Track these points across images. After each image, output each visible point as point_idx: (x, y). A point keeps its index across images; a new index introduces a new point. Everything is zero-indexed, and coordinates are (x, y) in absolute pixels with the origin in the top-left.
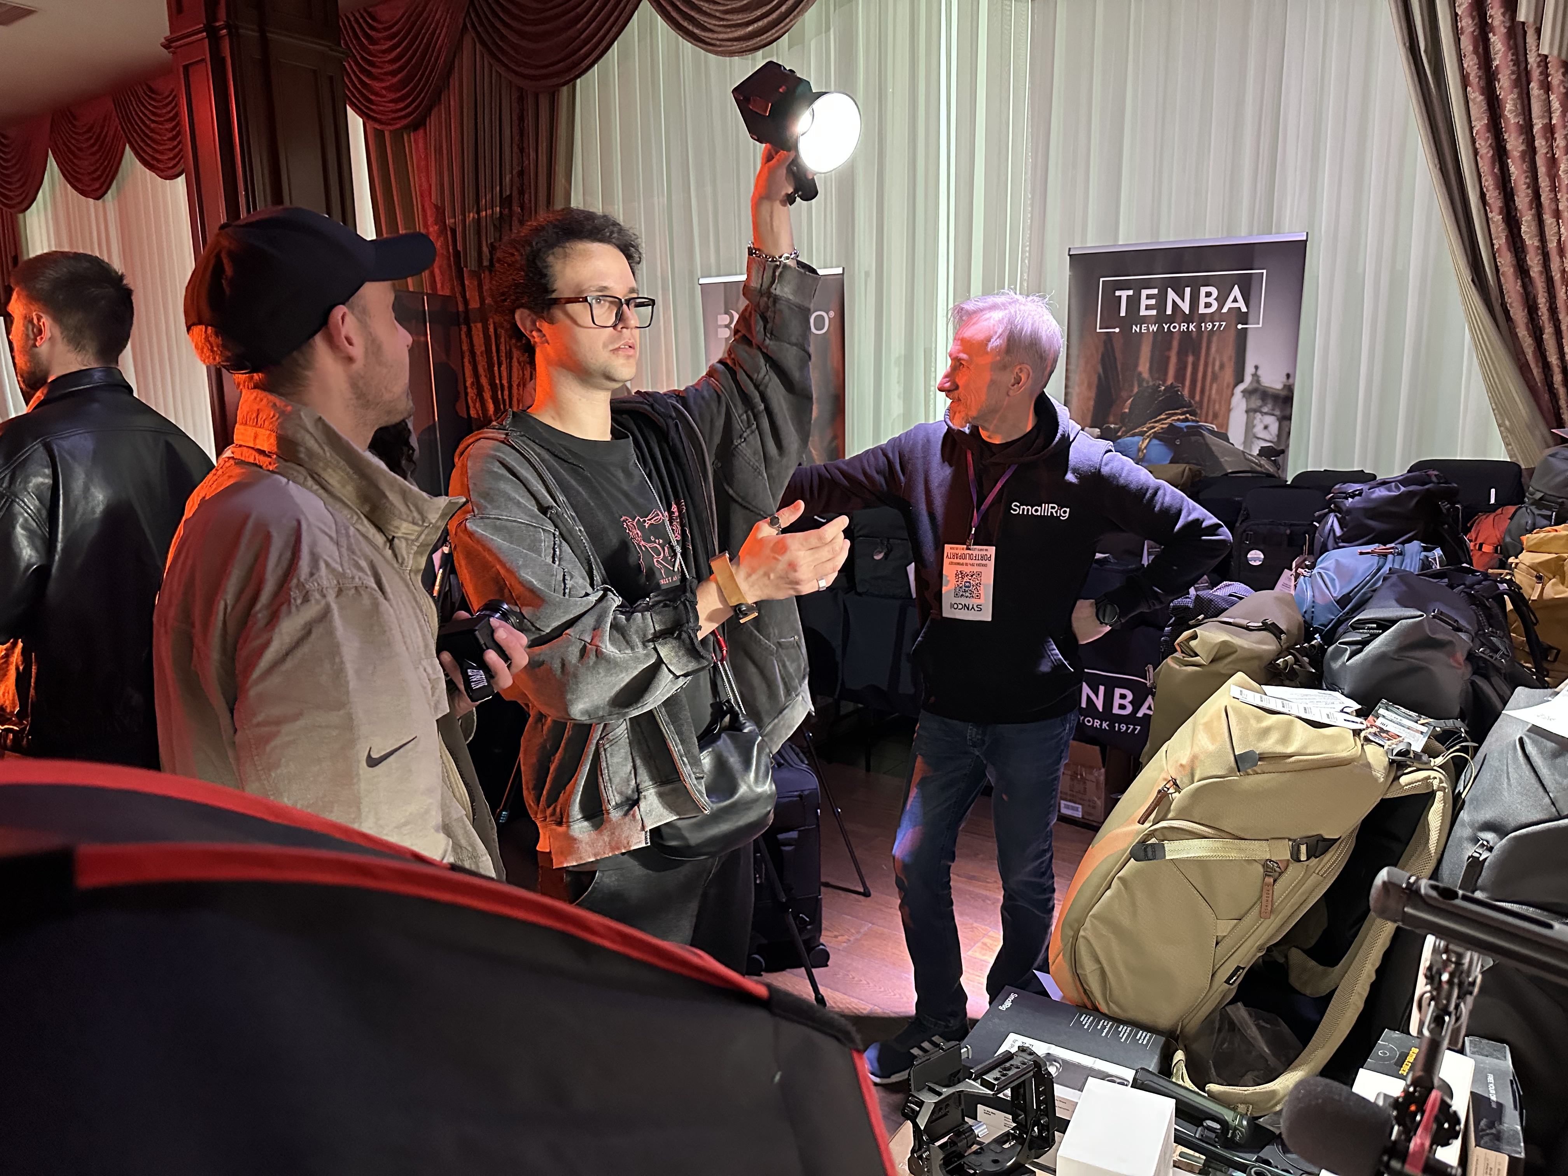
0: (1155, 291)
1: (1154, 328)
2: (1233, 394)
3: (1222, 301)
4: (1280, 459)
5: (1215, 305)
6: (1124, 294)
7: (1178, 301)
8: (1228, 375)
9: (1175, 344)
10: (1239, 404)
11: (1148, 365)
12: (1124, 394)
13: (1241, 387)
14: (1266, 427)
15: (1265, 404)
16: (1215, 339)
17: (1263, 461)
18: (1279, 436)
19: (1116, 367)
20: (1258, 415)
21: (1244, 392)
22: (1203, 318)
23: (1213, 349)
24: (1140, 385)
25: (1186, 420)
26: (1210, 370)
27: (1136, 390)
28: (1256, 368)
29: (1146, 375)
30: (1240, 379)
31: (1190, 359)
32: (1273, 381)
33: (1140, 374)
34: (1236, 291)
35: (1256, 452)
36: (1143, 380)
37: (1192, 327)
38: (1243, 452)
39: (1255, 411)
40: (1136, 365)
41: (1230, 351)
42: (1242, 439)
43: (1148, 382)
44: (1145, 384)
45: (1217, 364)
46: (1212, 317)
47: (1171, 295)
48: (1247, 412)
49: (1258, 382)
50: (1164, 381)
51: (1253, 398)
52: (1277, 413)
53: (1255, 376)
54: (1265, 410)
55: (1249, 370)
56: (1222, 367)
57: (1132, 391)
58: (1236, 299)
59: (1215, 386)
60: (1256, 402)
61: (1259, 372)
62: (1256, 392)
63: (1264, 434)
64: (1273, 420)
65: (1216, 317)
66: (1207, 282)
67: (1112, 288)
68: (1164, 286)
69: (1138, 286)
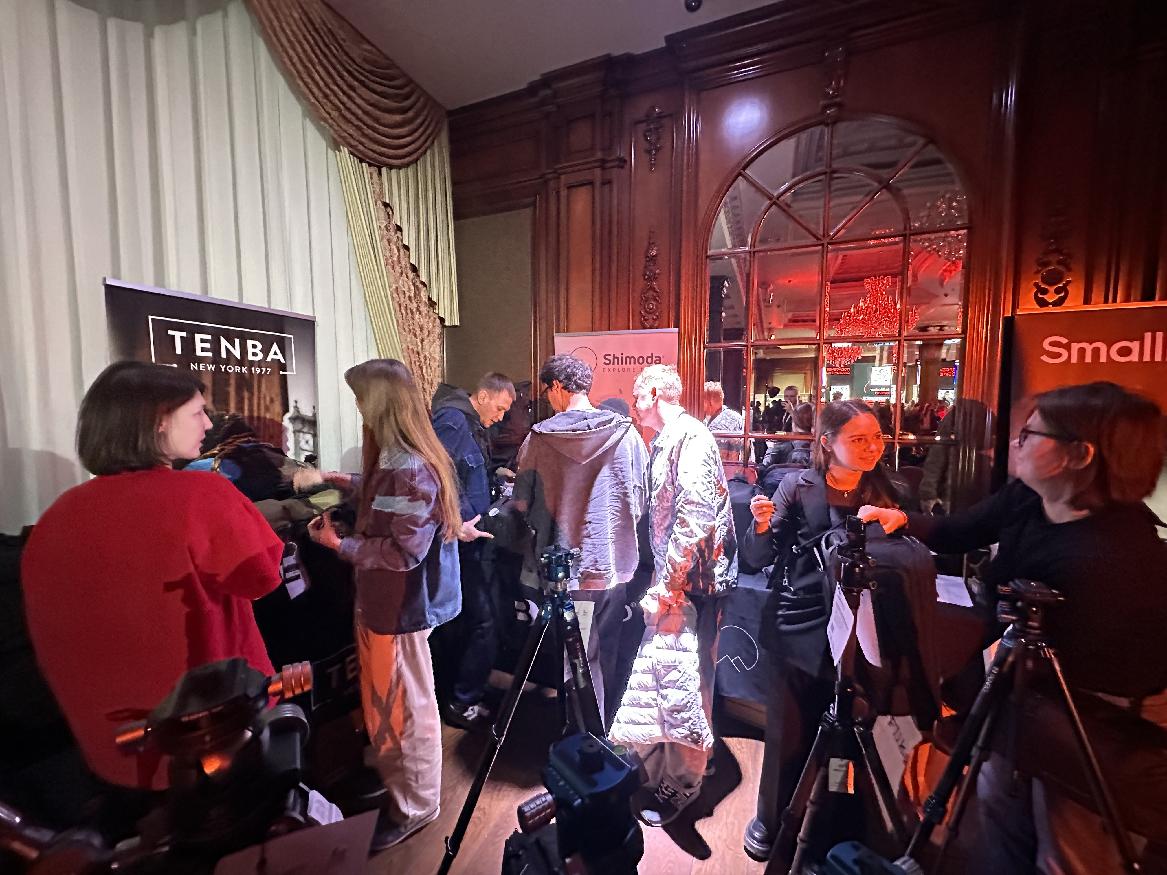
0: (209, 337)
1: (212, 367)
2: (282, 420)
3: (266, 351)
5: (260, 356)
6: (178, 335)
7: (230, 348)
8: (277, 407)
9: (233, 382)
10: (288, 427)
13: (288, 415)
14: (307, 442)
15: (304, 427)
16: (263, 381)
18: (314, 447)
20: (301, 434)
21: (291, 418)
22: (252, 364)
23: (263, 388)
25: (249, 442)
26: (262, 402)
28: (296, 402)
30: (286, 410)
31: (246, 395)
32: (306, 411)
34: (275, 347)
37: (244, 370)
39: (300, 431)
41: (276, 390)
42: (292, 450)
45: (268, 399)
46: (259, 364)
47: (224, 342)
48: (294, 432)
49: (298, 411)
50: (228, 411)
51: (297, 422)
52: (312, 432)
53: (296, 407)
54: (305, 430)
55: (292, 405)
56: (272, 401)
58: (275, 353)
59: (268, 411)
60: (299, 426)
61: (298, 405)
62: (298, 418)
63: (306, 447)
64: (309, 437)
65: (263, 364)
66: (253, 337)
67: (162, 328)
68: (217, 334)
69: (194, 330)
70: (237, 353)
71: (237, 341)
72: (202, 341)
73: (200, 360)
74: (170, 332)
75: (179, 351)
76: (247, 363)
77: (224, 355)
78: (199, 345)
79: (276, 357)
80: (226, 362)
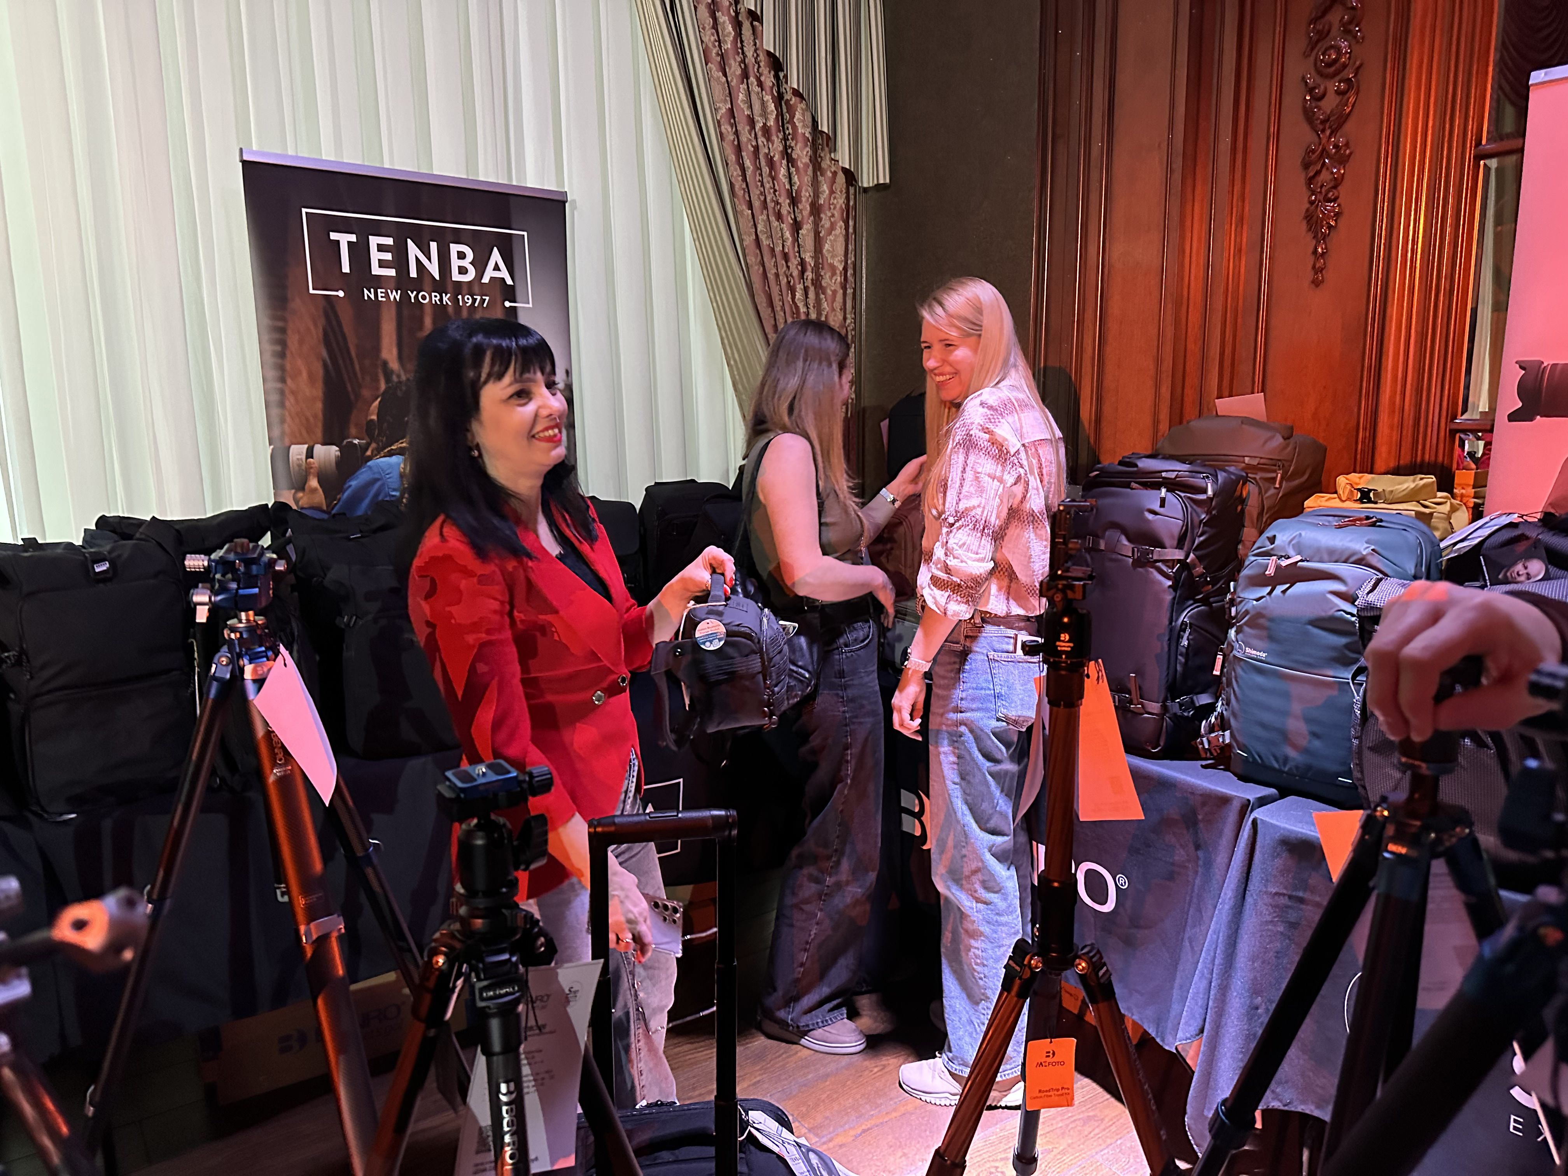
0: (389, 241)
1: (395, 295)
3: (480, 264)
5: (472, 272)
6: (344, 239)
7: (423, 259)
9: (428, 321)
11: (395, 351)
12: (366, 393)
19: (349, 353)
22: (458, 287)
24: (388, 380)
27: (383, 386)
29: (394, 365)
33: (385, 364)
34: (497, 256)
36: (392, 372)
40: (377, 349)
43: (399, 376)
44: (395, 378)
46: (470, 288)
47: (413, 250)
57: (378, 389)
58: (497, 267)
65: (476, 289)
66: (458, 237)
67: (321, 230)
68: (401, 234)
69: (365, 230)
70: (434, 268)
71: (434, 246)
72: (381, 248)
73: (378, 282)
74: (334, 236)
75: (346, 269)
76: (450, 287)
77: (413, 274)
78: (375, 256)
79: (497, 274)
80: (418, 284)
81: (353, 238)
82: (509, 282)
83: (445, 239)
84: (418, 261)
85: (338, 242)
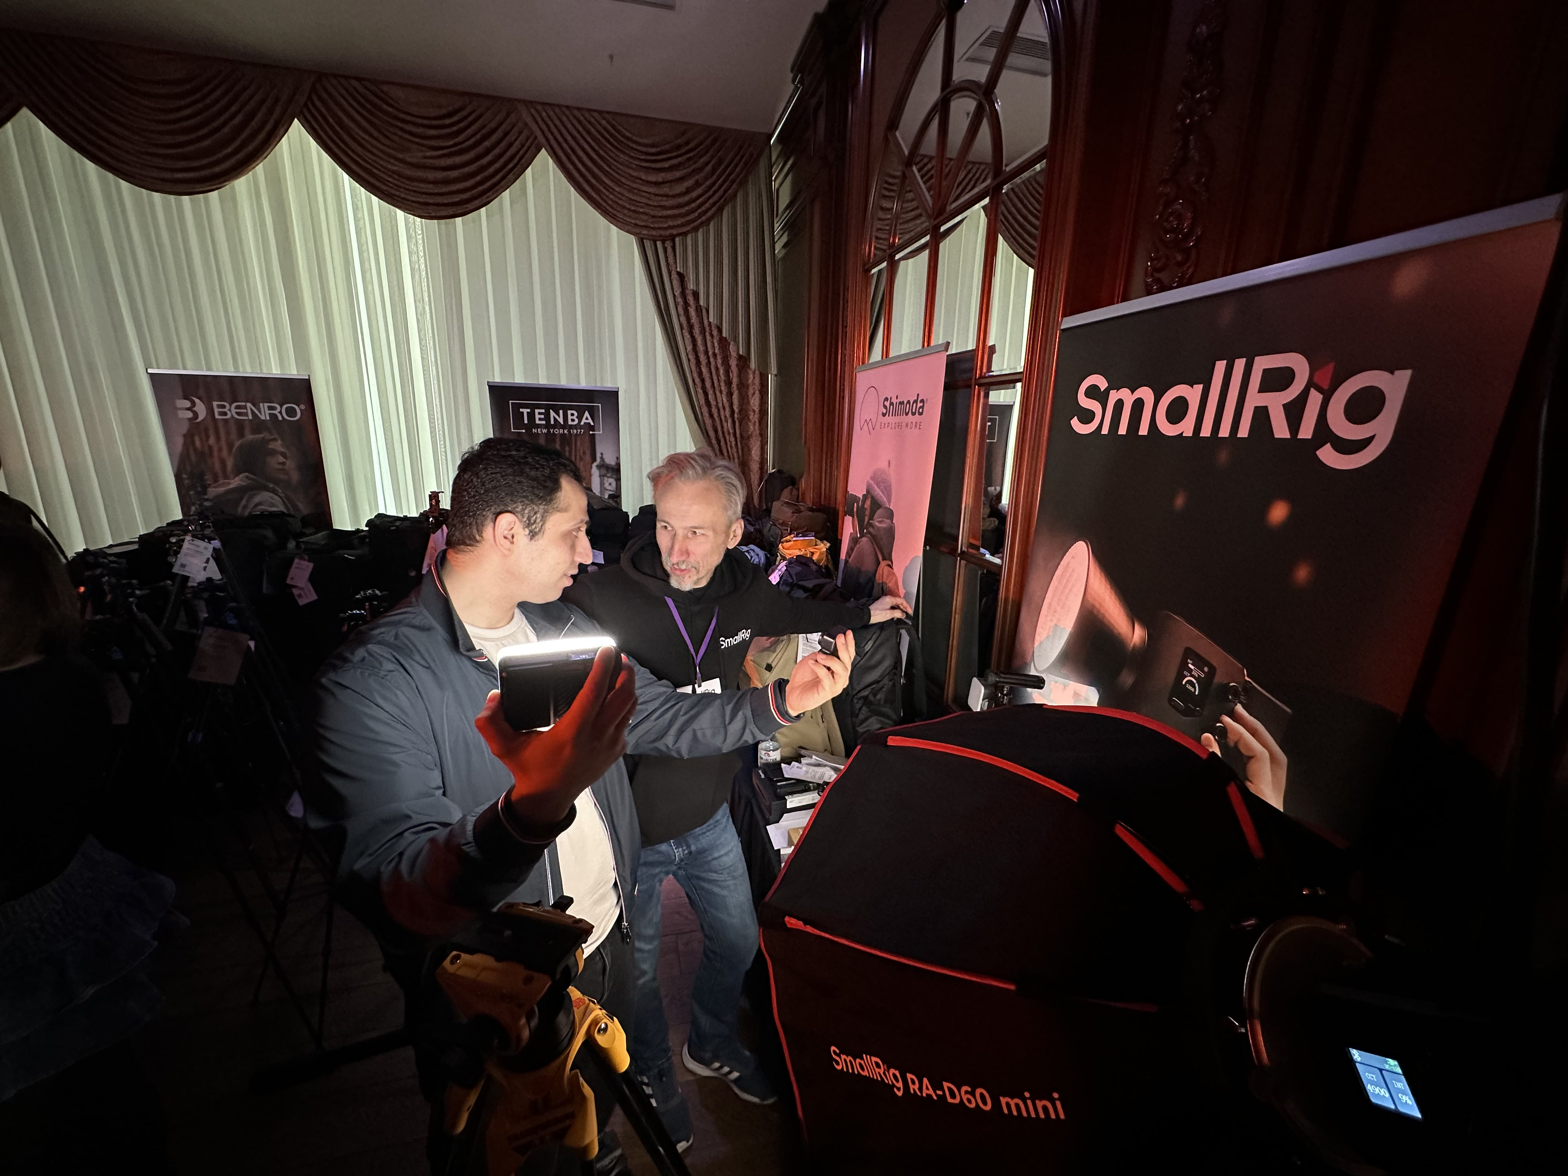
0: (543, 411)
1: (545, 431)
2: (591, 468)
3: (580, 418)
4: (618, 500)
5: (577, 421)
6: (525, 411)
7: (557, 417)
8: (588, 457)
9: (558, 440)
10: (595, 472)
13: (595, 464)
14: (610, 484)
15: (608, 473)
16: (579, 439)
17: (611, 501)
18: (617, 488)
20: (606, 478)
21: (597, 466)
22: (571, 427)
23: (578, 444)
26: (578, 454)
28: (602, 454)
30: (594, 460)
32: (610, 460)
34: (587, 414)
35: (606, 497)
37: (566, 431)
38: (601, 497)
39: (605, 476)
41: (587, 444)
42: (599, 490)
45: (582, 451)
46: (575, 427)
47: (552, 413)
48: (600, 476)
49: (604, 461)
51: (602, 469)
52: (615, 477)
53: (602, 458)
54: (609, 475)
55: (598, 455)
56: (584, 453)
58: (587, 418)
59: (582, 463)
60: (604, 471)
61: (604, 456)
62: (603, 466)
63: (609, 488)
64: (612, 481)
65: (578, 427)
66: (571, 408)
67: (517, 407)
68: (548, 408)
69: (533, 407)
70: (561, 420)
71: (561, 412)
72: (540, 414)
73: (539, 426)
74: (521, 410)
75: (526, 422)
76: (568, 427)
77: (552, 422)
78: (537, 416)
79: (587, 421)
80: (554, 427)
81: (529, 410)
82: (592, 424)
83: (565, 409)
84: (554, 418)
85: (523, 412)
